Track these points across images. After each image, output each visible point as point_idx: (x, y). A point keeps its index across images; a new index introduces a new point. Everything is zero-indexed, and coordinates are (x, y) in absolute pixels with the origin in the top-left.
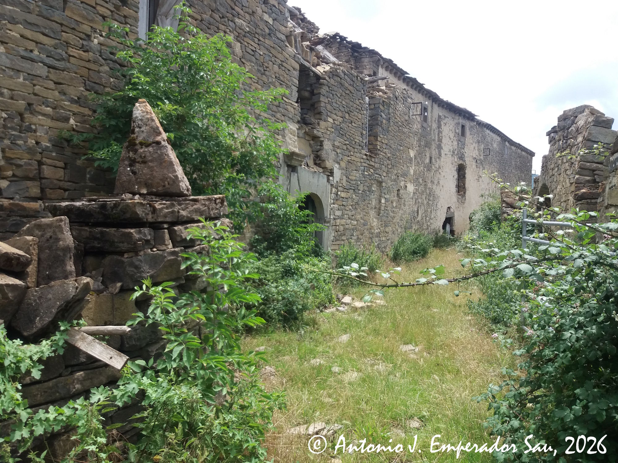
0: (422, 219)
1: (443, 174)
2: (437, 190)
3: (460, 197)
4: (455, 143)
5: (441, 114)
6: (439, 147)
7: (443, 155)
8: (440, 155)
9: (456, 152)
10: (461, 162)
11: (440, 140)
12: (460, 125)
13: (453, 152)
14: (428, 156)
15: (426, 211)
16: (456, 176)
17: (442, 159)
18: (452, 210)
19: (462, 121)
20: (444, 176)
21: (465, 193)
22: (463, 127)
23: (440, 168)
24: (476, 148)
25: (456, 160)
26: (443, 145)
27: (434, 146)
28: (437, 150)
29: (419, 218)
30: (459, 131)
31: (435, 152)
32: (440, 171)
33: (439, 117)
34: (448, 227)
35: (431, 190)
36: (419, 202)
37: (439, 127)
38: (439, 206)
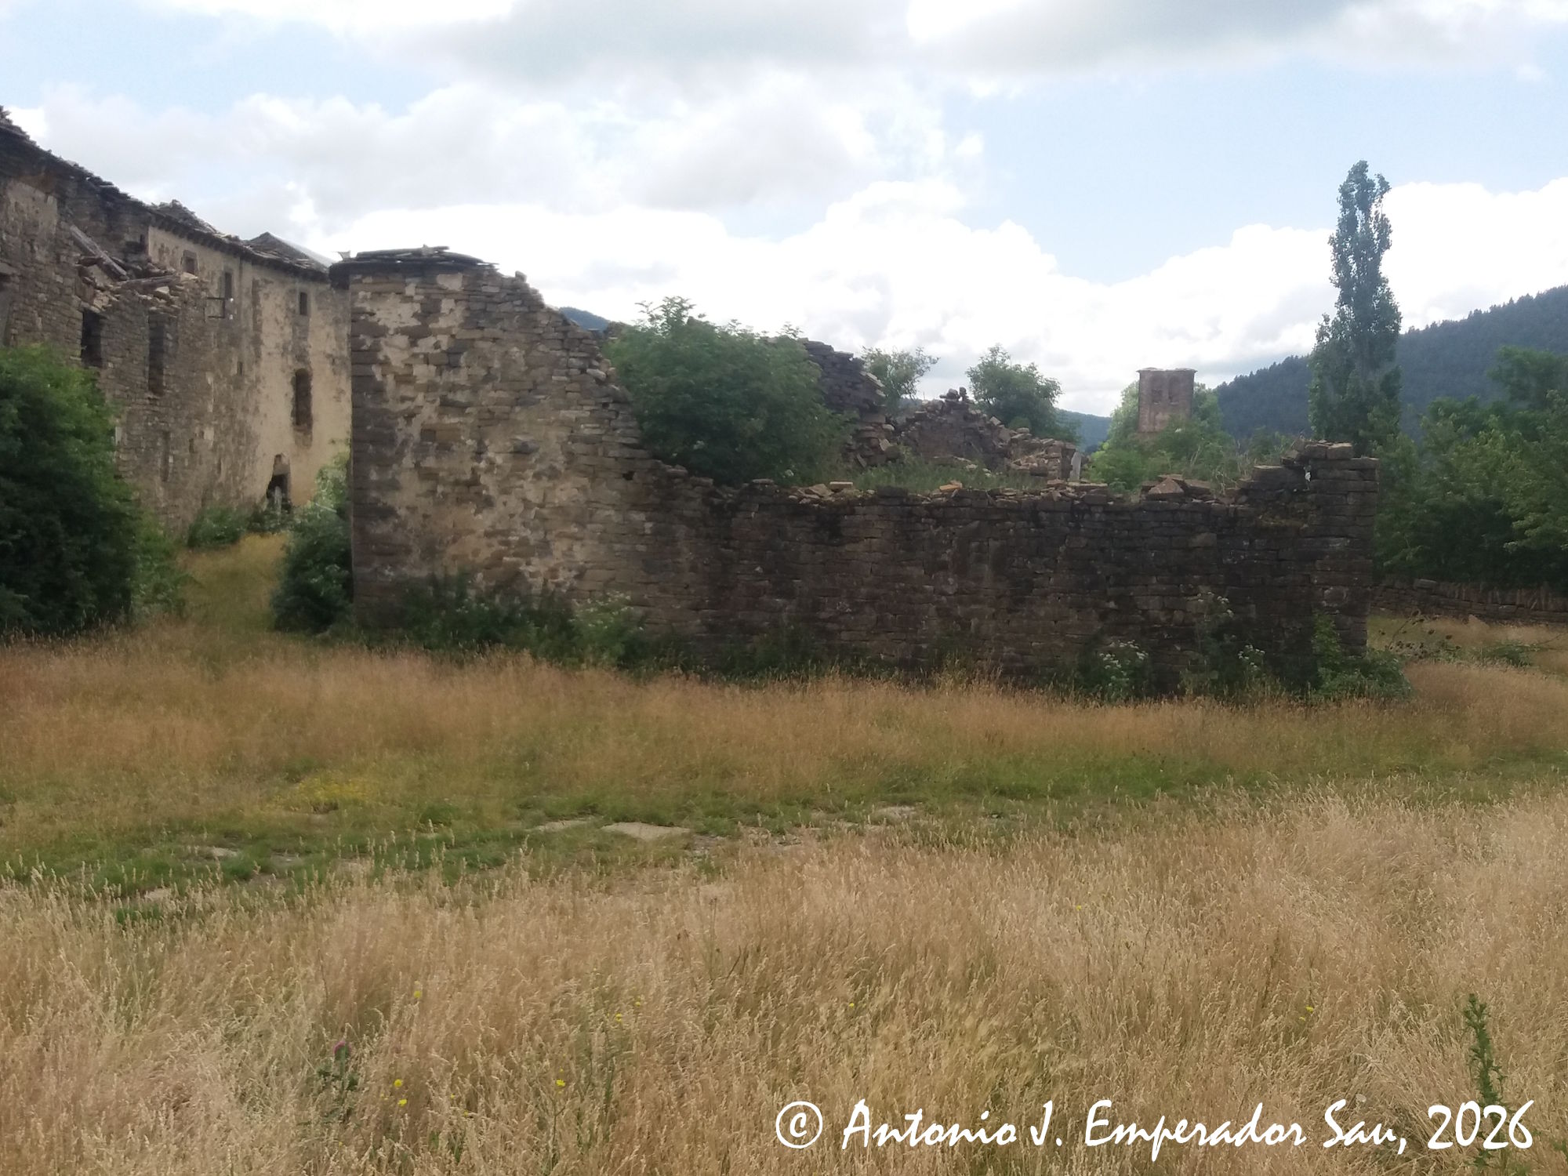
0: (228, 479)
1: (265, 392)
2: (255, 425)
3: (301, 434)
4: (288, 330)
5: (258, 278)
6: (257, 342)
7: (264, 355)
8: (258, 355)
9: (290, 348)
10: (301, 366)
11: (258, 328)
12: (298, 294)
13: (285, 348)
14: (235, 360)
15: (234, 466)
16: (292, 395)
17: (263, 364)
18: (284, 460)
19: (299, 286)
20: (268, 396)
21: (310, 426)
22: (303, 297)
23: (258, 380)
24: (333, 335)
25: (290, 362)
26: (263, 337)
27: (245, 341)
28: (252, 348)
29: (222, 478)
30: (295, 305)
31: (247, 352)
32: (260, 387)
33: (255, 283)
34: (277, 494)
35: (242, 424)
36: (221, 449)
37: (255, 302)
38: (259, 453)
